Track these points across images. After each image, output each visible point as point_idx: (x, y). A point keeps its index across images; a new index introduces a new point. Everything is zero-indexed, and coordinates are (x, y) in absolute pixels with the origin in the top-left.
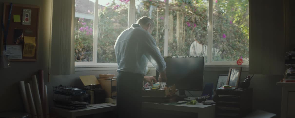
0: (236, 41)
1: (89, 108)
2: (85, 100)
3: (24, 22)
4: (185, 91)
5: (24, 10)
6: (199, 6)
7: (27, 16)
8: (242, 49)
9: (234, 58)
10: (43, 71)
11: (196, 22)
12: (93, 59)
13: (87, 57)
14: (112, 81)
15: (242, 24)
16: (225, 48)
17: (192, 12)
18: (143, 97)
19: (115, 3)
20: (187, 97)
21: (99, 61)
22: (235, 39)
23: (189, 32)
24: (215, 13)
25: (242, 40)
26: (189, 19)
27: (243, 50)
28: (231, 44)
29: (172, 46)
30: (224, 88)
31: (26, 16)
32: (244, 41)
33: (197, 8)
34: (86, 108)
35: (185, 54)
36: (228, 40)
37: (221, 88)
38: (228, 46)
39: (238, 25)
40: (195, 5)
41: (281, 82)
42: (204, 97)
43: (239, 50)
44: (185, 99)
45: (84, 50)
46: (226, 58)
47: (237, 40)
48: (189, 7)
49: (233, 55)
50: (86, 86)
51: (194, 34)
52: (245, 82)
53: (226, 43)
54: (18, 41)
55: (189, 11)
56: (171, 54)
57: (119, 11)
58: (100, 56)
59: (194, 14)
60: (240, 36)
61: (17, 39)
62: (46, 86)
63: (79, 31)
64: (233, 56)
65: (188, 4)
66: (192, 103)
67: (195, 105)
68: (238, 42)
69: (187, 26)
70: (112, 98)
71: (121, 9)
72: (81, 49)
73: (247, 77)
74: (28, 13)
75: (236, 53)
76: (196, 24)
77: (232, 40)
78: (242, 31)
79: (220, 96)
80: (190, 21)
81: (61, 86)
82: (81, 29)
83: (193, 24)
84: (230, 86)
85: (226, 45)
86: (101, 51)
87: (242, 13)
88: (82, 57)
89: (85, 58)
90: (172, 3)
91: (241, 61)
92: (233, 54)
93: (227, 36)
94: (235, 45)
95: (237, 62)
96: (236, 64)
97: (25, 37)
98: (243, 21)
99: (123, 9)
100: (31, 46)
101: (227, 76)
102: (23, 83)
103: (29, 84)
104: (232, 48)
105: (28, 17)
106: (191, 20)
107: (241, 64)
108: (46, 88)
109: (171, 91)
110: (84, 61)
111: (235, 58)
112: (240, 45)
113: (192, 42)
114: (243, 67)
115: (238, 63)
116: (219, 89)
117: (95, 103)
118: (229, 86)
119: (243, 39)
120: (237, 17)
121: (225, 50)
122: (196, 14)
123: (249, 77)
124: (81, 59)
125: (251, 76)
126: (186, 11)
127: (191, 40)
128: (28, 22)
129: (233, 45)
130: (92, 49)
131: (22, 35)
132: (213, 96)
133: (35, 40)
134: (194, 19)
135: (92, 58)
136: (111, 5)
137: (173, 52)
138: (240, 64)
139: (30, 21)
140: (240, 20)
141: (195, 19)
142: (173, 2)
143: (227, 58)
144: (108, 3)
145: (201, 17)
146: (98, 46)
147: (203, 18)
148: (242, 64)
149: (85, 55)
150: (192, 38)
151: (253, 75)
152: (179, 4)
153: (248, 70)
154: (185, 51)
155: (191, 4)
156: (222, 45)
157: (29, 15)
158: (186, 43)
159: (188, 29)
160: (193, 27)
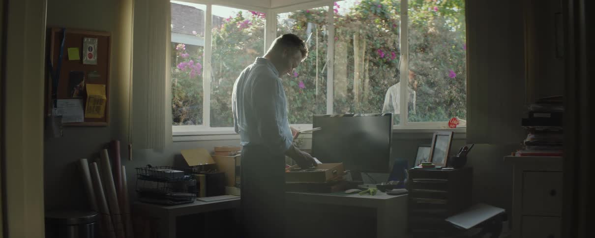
1: (197, 203)
2: (191, 190)
3: (87, 60)
4: (362, 174)
5: (85, 40)
7: (90, 49)
10: (118, 143)
11: (396, 50)
12: (203, 122)
13: (192, 117)
14: (235, 158)
16: (455, 97)
17: (387, 31)
18: (287, 182)
19: (243, 16)
20: (362, 183)
21: (214, 123)
23: (382, 67)
24: (434, 31)
26: (383, 44)
29: (350, 94)
30: (421, 167)
31: (89, 51)
34: (193, 202)
37: (418, 167)
40: (394, 17)
41: (512, 156)
42: (391, 182)
44: (359, 186)
45: (186, 104)
48: (383, 21)
50: (192, 167)
51: (393, 71)
52: (458, 156)
53: (457, 87)
54: (76, 91)
55: (383, 29)
57: (250, 32)
58: (215, 116)
59: (391, 34)
61: (75, 88)
62: (124, 167)
63: (177, 70)
65: (379, 15)
66: (369, 192)
67: (373, 195)
69: (379, 57)
70: (237, 187)
71: (254, 28)
72: (181, 103)
73: (462, 149)
74: (91, 45)
76: (396, 53)
79: (415, 180)
80: (384, 47)
81: (150, 166)
82: (179, 66)
83: (390, 53)
84: (434, 164)
85: (457, 92)
86: (217, 106)
88: (183, 118)
89: (188, 120)
90: (349, 15)
91: (455, 122)
93: (458, 74)
96: (448, 126)
97: (87, 85)
99: (257, 27)
100: (99, 101)
101: (430, 147)
102: (85, 162)
103: (95, 164)
105: (93, 52)
106: (385, 45)
107: (455, 127)
108: (123, 170)
109: (336, 172)
110: (187, 124)
116: (415, 168)
117: (208, 195)
118: (432, 164)
121: (455, 100)
122: (397, 34)
123: (466, 148)
124: (182, 120)
125: (469, 146)
126: (378, 29)
127: (386, 82)
128: (92, 59)
130: (202, 102)
131: (83, 82)
132: (406, 180)
133: (104, 89)
134: (392, 44)
135: (201, 118)
136: (235, 21)
139: (96, 58)
141: (394, 43)
142: (351, 13)
144: (229, 18)
146: (212, 97)
148: (457, 126)
149: (189, 113)
150: (389, 79)
151: (473, 145)
152: (362, 17)
153: (465, 136)
154: (375, 104)
155: (386, 16)
156: (449, 91)
157: (95, 47)
158: (378, 88)
159: (381, 62)
160: (390, 60)
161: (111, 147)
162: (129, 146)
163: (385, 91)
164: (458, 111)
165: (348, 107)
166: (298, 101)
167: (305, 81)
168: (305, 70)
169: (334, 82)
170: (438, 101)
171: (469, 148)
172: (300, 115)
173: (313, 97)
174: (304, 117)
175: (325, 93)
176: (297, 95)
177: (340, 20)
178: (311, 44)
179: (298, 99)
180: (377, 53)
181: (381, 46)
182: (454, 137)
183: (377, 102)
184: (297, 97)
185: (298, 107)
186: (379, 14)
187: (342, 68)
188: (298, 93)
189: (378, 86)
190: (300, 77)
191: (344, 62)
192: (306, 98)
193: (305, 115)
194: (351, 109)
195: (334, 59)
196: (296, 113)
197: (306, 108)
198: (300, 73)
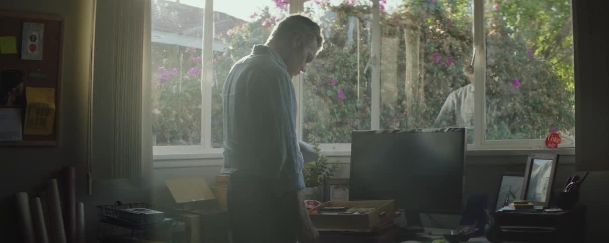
0: (542, 94)
3: (28, 54)
4: (421, 214)
5: (26, 25)
6: (458, 18)
7: (33, 38)
8: (555, 112)
9: (538, 130)
10: (73, 170)
11: (453, 54)
12: (202, 140)
15: (555, 55)
16: (519, 110)
17: (442, 32)
20: (422, 231)
22: (540, 91)
23: (437, 74)
24: (495, 34)
25: (554, 92)
26: (438, 47)
27: (558, 113)
28: (531, 101)
29: (400, 107)
30: (514, 209)
31: (31, 40)
32: (560, 94)
33: (455, 21)
35: (430, 124)
36: (524, 91)
37: (506, 208)
38: (525, 104)
39: (545, 59)
40: (450, 17)
42: (466, 231)
43: (549, 113)
46: (521, 131)
47: (543, 92)
48: (437, 21)
49: (536, 125)
51: (449, 80)
52: (566, 191)
53: (521, 99)
55: (438, 30)
56: (398, 125)
59: (447, 36)
60: (550, 83)
61: (9, 93)
62: (82, 205)
63: (186, 77)
64: (536, 127)
65: (433, 13)
68: (546, 96)
69: (433, 62)
73: (570, 179)
74: (35, 32)
75: (542, 119)
76: (453, 57)
77: (534, 92)
78: (553, 71)
79: (504, 229)
80: (439, 51)
83: (446, 58)
84: (530, 204)
85: (521, 104)
87: (552, 33)
90: (399, 13)
92: (536, 123)
93: (523, 83)
94: (540, 103)
95: (547, 140)
96: (545, 145)
98: (556, 51)
100: (44, 111)
101: (523, 176)
102: (24, 198)
103: (38, 199)
104: (534, 108)
105: (37, 41)
106: (441, 49)
109: (384, 215)
111: (540, 131)
112: (550, 102)
113: (445, 98)
114: (560, 154)
115: (549, 145)
116: (501, 210)
118: (527, 203)
119: (557, 89)
120: (543, 42)
121: (518, 113)
122: (453, 36)
123: (577, 178)
125: (582, 175)
126: (431, 30)
127: (442, 93)
128: (36, 53)
129: (535, 103)
132: (487, 226)
133: (53, 95)
134: (448, 48)
136: (260, 18)
137: (402, 119)
138: (553, 145)
139: (41, 51)
140: (550, 48)
141: (451, 47)
143: (524, 132)
144: (253, 14)
145: (464, 43)
147: (467, 43)
148: (559, 146)
150: (445, 89)
151: (587, 174)
152: (413, 14)
153: (573, 160)
154: (429, 118)
155: (441, 15)
156: (512, 103)
157: (40, 36)
158: (432, 99)
159: (436, 69)
160: (446, 65)
161: (63, 176)
162: (88, 176)
163: (441, 102)
164: (522, 127)
165: (397, 122)
166: (337, 115)
167: (345, 90)
168: (345, 77)
169: (380, 92)
170: (500, 115)
171: (581, 178)
172: (340, 132)
173: (355, 110)
174: (345, 135)
175: (370, 106)
176: (336, 108)
177: (386, 18)
178: (353, 46)
179: (337, 112)
180: (431, 58)
181: (436, 50)
182: (559, 162)
183: (431, 116)
184: (335, 110)
185: (337, 123)
186: (433, 11)
187: (390, 74)
188: (336, 105)
189: (432, 97)
190: (339, 86)
191: (391, 68)
192: (346, 111)
193: (345, 132)
194: (400, 125)
195: (381, 64)
196: (335, 129)
197: (347, 123)
198: (339, 81)
